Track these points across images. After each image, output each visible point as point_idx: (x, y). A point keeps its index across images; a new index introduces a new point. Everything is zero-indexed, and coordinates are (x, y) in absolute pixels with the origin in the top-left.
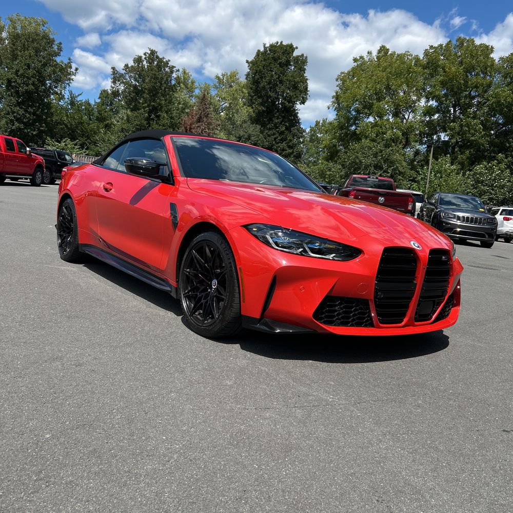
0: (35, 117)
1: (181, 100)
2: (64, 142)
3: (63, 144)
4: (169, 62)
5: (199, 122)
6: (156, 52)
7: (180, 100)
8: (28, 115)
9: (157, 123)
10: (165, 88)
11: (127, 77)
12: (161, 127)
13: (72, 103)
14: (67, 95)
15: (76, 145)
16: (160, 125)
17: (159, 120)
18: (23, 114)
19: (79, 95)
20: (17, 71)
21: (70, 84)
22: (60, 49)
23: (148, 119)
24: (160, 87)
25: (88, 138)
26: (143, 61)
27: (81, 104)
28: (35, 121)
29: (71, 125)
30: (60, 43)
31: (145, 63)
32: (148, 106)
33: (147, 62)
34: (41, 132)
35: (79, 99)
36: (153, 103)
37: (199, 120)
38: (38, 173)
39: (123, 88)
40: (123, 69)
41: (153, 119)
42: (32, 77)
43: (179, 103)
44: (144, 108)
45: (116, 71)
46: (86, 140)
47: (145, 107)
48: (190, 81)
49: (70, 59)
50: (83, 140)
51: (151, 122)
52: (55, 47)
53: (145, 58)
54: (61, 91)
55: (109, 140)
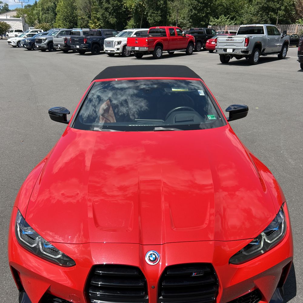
0: (204, 5)
2: (221, 18)
3: (220, 20)
8: (200, 4)
15: (227, 19)
18: (197, 4)
25: (237, 12)
28: (204, 7)
29: (227, 5)
34: (207, 14)
38: (191, 46)
46: (236, 14)
50: (233, 14)
55: (250, 11)
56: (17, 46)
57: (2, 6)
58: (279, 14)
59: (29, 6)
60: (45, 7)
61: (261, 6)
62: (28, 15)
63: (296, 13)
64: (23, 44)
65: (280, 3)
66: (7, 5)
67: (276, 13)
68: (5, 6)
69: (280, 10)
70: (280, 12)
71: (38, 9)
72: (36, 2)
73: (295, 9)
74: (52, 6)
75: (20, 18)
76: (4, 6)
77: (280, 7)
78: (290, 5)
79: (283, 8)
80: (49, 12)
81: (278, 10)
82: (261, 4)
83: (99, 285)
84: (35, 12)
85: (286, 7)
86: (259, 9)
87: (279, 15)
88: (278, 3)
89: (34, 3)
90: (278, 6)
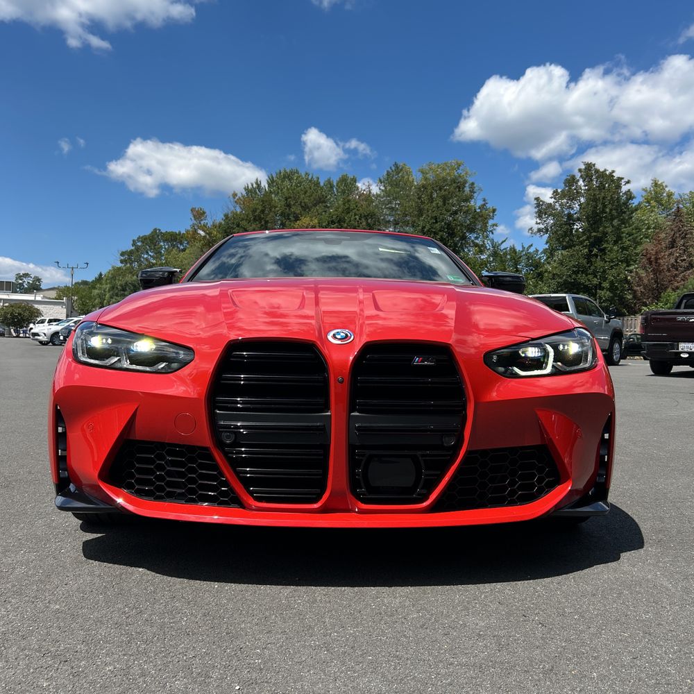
1: (651, 222)
4: (614, 174)
5: (673, 247)
6: (594, 165)
7: (649, 223)
9: (603, 260)
10: (611, 210)
11: (557, 206)
12: (608, 263)
13: (495, 254)
14: (488, 244)
16: (606, 262)
17: (605, 254)
19: (502, 242)
20: (424, 227)
21: (494, 231)
22: (472, 191)
23: (589, 257)
24: (603, 210)
26: (578, 181)
27: (505, 254)
30: (473, 184)
31: (581, 183)
32: (588, 238)
33: (583, 181)
35: (502, 247)
36: (594, 234)
37: (673, 244)
39: (552, 222)
40: (551, 198)
41: (596, 256)
42: (440, 231)
43: (649, 228)
44: (582, 243)
45: (541, 201)
47: (584, 241)
48: (665, 194)
49: (484, 200)
51: (593, 260)
52: (467, 189)
53: (581, 176)
54: (483, 242)
56: (51, 344)
57: (28, 283)
58: (599, 296)
59: (85, 283)
60: (119, 283)
61: (560, 280)
62: (80, 298)
63: (635, 297)
64: (64, 337)
65: (598, 277)
66: (39, 280)
67: (594, 295)
68: (33, 281)
69: (602, 289)
70: (601, 293)
71: (104, 286)
72: (101, 275)
73: (631, 289)
74: (134, 281)
75: (63, 299)
76: (31, 282)
77: (600, 283)
78: (621, 281)
79: (605, 285)
80: (126, 293)
81: (596, 290)
82: (561, 278)
83: (242, 382)
84: (96, 292)
85: (612, 283)
86: (558, 288)
87: (600, 298)
88: (596, 276)
89: (97, 276)
90: (595, 281)
